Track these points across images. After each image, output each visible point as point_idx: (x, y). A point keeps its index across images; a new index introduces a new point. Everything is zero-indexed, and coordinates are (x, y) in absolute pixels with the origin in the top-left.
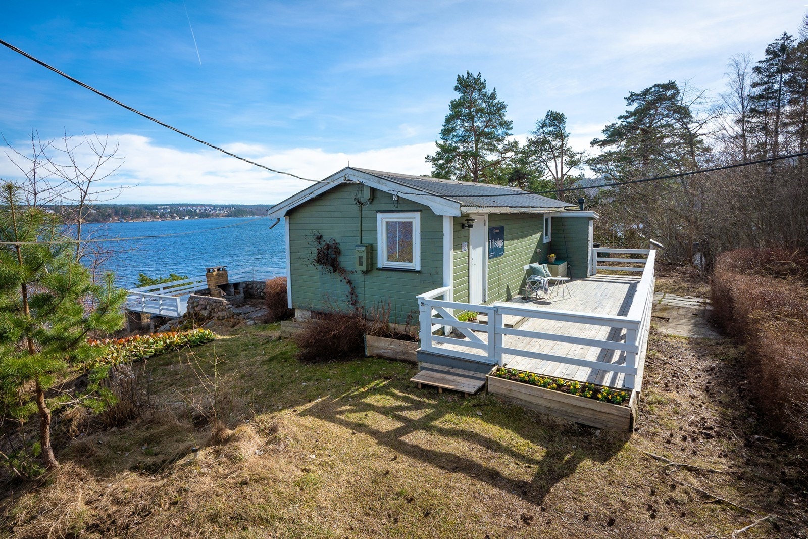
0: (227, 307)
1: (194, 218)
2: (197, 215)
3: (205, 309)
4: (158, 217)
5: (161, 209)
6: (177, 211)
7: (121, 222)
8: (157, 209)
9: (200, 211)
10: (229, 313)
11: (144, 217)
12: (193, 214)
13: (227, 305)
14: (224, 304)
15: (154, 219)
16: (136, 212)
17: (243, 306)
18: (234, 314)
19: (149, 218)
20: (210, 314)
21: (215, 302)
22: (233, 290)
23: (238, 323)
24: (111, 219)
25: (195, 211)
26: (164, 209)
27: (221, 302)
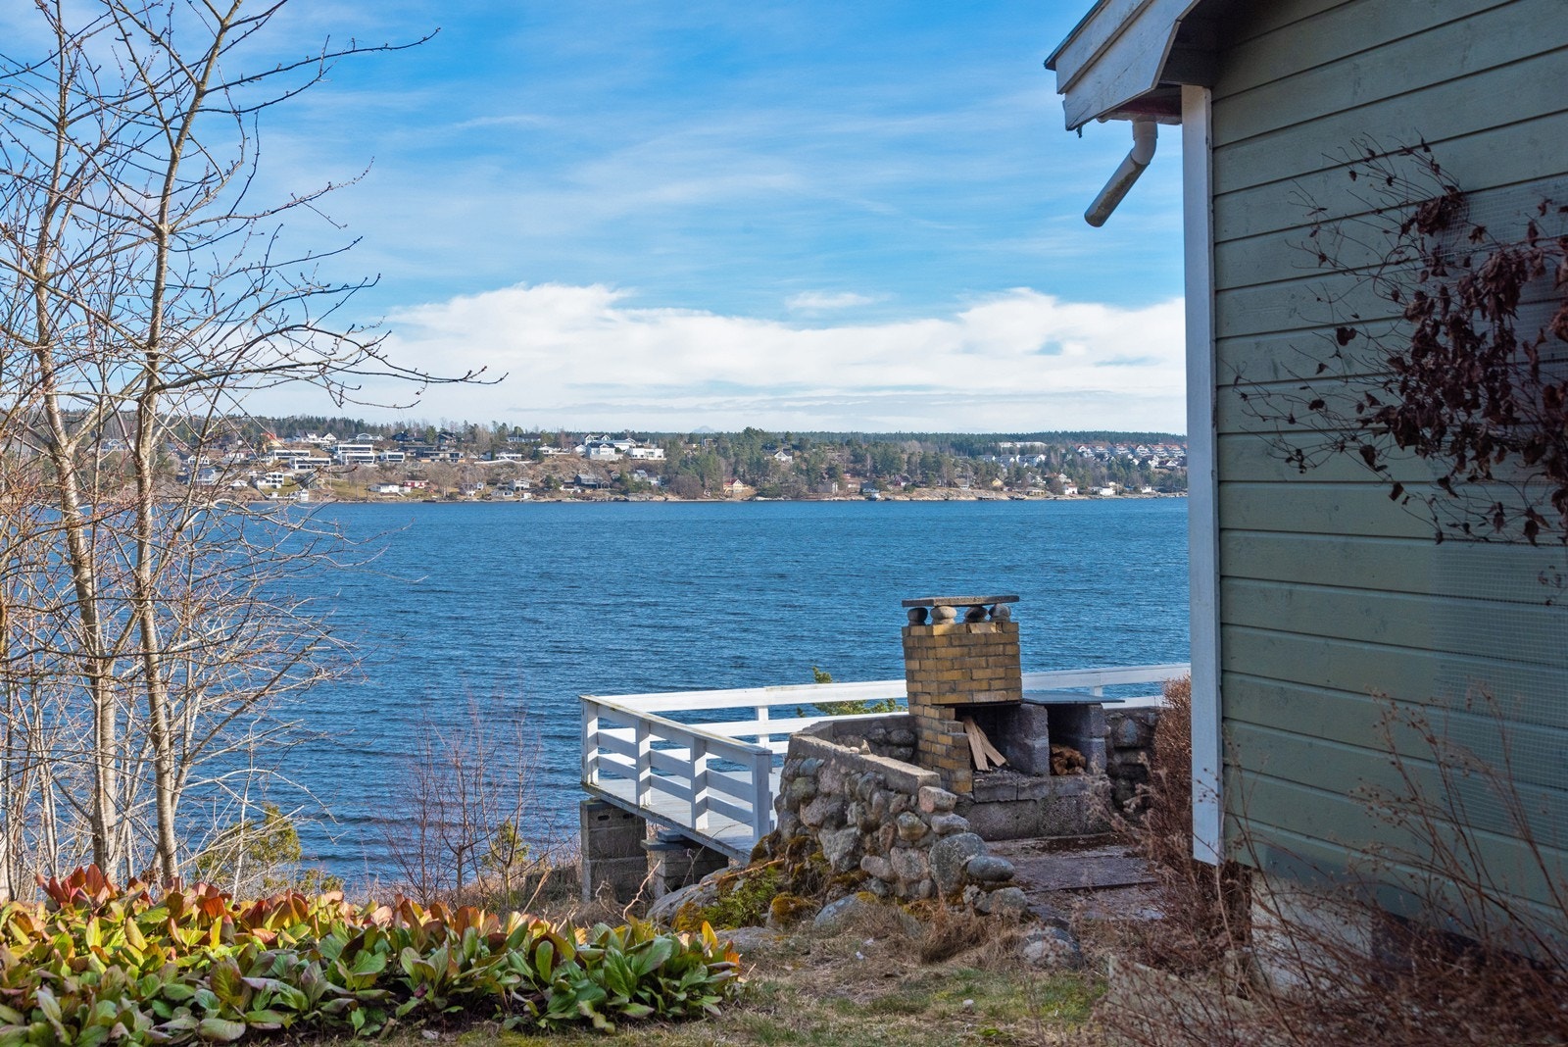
0: (939, 821)
1: (1136, 490)
2: (1148, 481)
3: (841, 822)
4: (998, 483)
5: (1011, 452)
6: (1072, 464)
7: (872, 499)
8: (998, 453)
9: (1162, 464)
10: (943, 861)
11: (950, 484)
12: (1136, 475)
13: (940, 810)
14: (926, 805)
15: (984, 494)
16: (923, 463)
17: (1088, 846)
18: (968, 877)
19: (966, 488)
20: (854, 855)
21: (883, 786)
22: (1041, 742)
23: (975, 941)
24: (835, 487)
25: (1144, 462)
26: (1022, 452)
27: (910, 790)
